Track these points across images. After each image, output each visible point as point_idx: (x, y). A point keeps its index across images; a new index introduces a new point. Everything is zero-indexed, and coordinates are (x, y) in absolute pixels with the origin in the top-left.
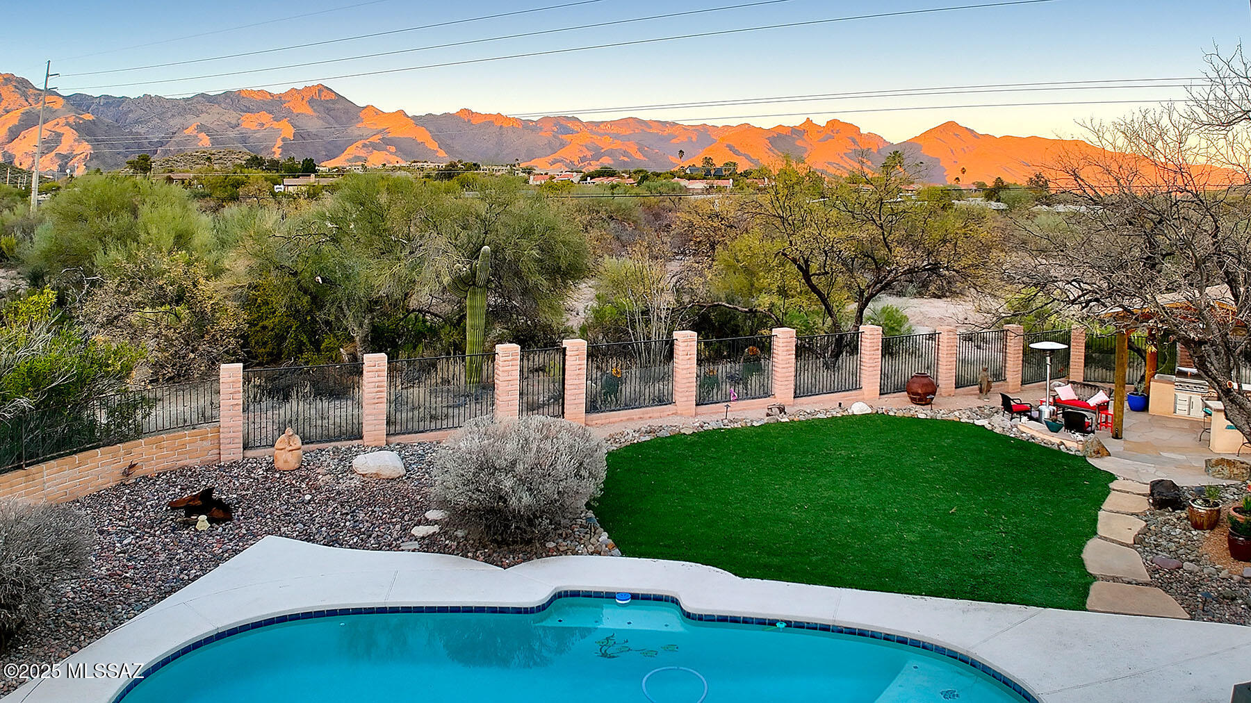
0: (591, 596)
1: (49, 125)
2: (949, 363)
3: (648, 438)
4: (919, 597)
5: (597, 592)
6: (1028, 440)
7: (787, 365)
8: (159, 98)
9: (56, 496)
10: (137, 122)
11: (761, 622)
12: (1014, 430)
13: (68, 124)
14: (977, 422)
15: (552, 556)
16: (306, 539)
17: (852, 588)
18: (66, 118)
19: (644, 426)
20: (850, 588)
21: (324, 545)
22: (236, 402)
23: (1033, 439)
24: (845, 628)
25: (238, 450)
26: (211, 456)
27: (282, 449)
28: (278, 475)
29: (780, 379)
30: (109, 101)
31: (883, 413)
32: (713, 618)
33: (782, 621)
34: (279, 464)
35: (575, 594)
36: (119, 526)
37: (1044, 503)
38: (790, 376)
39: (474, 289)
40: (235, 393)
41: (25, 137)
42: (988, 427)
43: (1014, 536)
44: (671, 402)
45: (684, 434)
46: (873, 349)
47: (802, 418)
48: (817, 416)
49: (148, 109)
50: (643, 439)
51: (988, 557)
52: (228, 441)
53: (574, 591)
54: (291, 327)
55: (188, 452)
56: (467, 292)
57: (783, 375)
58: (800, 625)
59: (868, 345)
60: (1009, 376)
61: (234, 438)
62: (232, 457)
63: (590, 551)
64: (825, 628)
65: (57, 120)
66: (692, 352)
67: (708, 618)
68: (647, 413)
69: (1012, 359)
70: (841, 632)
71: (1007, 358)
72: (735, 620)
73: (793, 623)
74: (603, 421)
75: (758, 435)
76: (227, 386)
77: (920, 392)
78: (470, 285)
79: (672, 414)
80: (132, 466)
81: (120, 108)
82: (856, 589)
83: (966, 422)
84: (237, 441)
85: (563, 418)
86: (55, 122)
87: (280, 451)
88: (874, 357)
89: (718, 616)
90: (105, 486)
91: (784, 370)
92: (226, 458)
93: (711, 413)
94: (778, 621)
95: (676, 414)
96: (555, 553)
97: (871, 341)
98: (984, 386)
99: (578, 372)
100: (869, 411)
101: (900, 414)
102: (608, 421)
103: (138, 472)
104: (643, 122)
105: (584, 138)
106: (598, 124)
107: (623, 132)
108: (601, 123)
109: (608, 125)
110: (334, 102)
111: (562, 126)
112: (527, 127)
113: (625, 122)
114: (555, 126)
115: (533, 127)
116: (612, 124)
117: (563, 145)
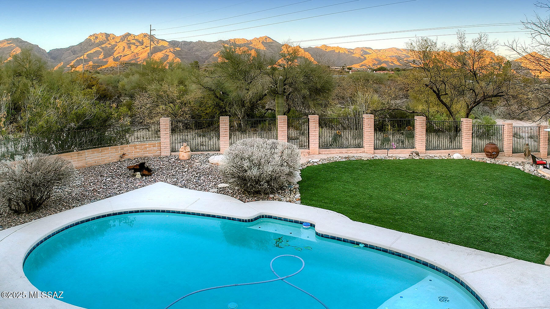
0: (277, 219)
1: (164, 52)
2: (508, 140)
3: (344, 160)
4: (446, 243)
5: (280, 217)
6: (541, 177)
7: (422, 134)
8: (204, 42)
9: (91, 163)
10: (197, 50)
11: (353, 242)
12: (535, 172)
13: (170, 51)
14: (516, 167)
15: (270, 200)
16: (174, 184)
17: (410, 233)
18: (169, 49)
19: (346, 155)
20: (408, 233)
21: (179, 187)
22: (166, 132)
23: (544, 177)
24: (395, 252)
25: (168, 152)
26: (157, 153)
27: (182, 151)
28: (179, 161)
29: (418, 140)
30: (185, 43)
31: (469, 159)
32: (328, 237)
33: (363, 243)
34: (181, 157)
35: (270, 217)
36: (109, 174)
37: (539, 206)
38: (423, 139)
39: (278, 95)
40: (166, 129)
41: (154, 56)
42: (522, 169)
43: (516, 220)
44: (362, 147)
45: (363, 160)
46: (467, 129)
47: (426, 158)
48: (435, 158)
49: (200, 46)
50: (342, 160)
51: (496, 228)
52: (164, 148)
53: (270, 216)
54: (216, 113)
55: (147, 151)
56: (275, 96)
57: (419, 138)
58: (372, 247)
59: (465, 127)
60: (541, 150)
61: (166, 147)
62: (166, 154)
63: (287, 200)
64: (385, 251)
65: (166, 50)
66: (371, 124)
67: (326, 236)
68: (350, 151)
69: (542, 142)
70: (393, 254)
71: (540, 141)
72: (339, 239)
73: (369, 245)
74: (328, 152)
75: (401, 163)
76: (163, 126)
77: (490, 151)
78: (276, 94)
79: (362, 152)
80: (124, 154)
81: (190, 46)
82: (412, 234)
83: (511, 167)
84: (167, 148)
85: (309, 149)
86: (165, 51)
87: (181, 152)
88: (468, 133)
89: (331, 236)
90: (113, 161)
91: (420, 136)
92: (163, 154)
93: (382, 153)
94: (361, 243)
95: (364, 152)
96: (271, 199)
97: (466, 126)
98: (527, 153)
99: (315, 129)
100: (462, 158)
101: (478, 160)
102: (330, 152)
103: (126, 157)
104: (399, 49)
105: (374, 56)
106: (379, 50)
107: (391, 54)
108: (381, 50)
109: (384, 51)
110: (272, 43)
111: (364, 51)
112: (350, 52)
113: (391, 49)
114: (362, 51)
115: (353, 52)
116: (385, 50)
117: (365, 59)
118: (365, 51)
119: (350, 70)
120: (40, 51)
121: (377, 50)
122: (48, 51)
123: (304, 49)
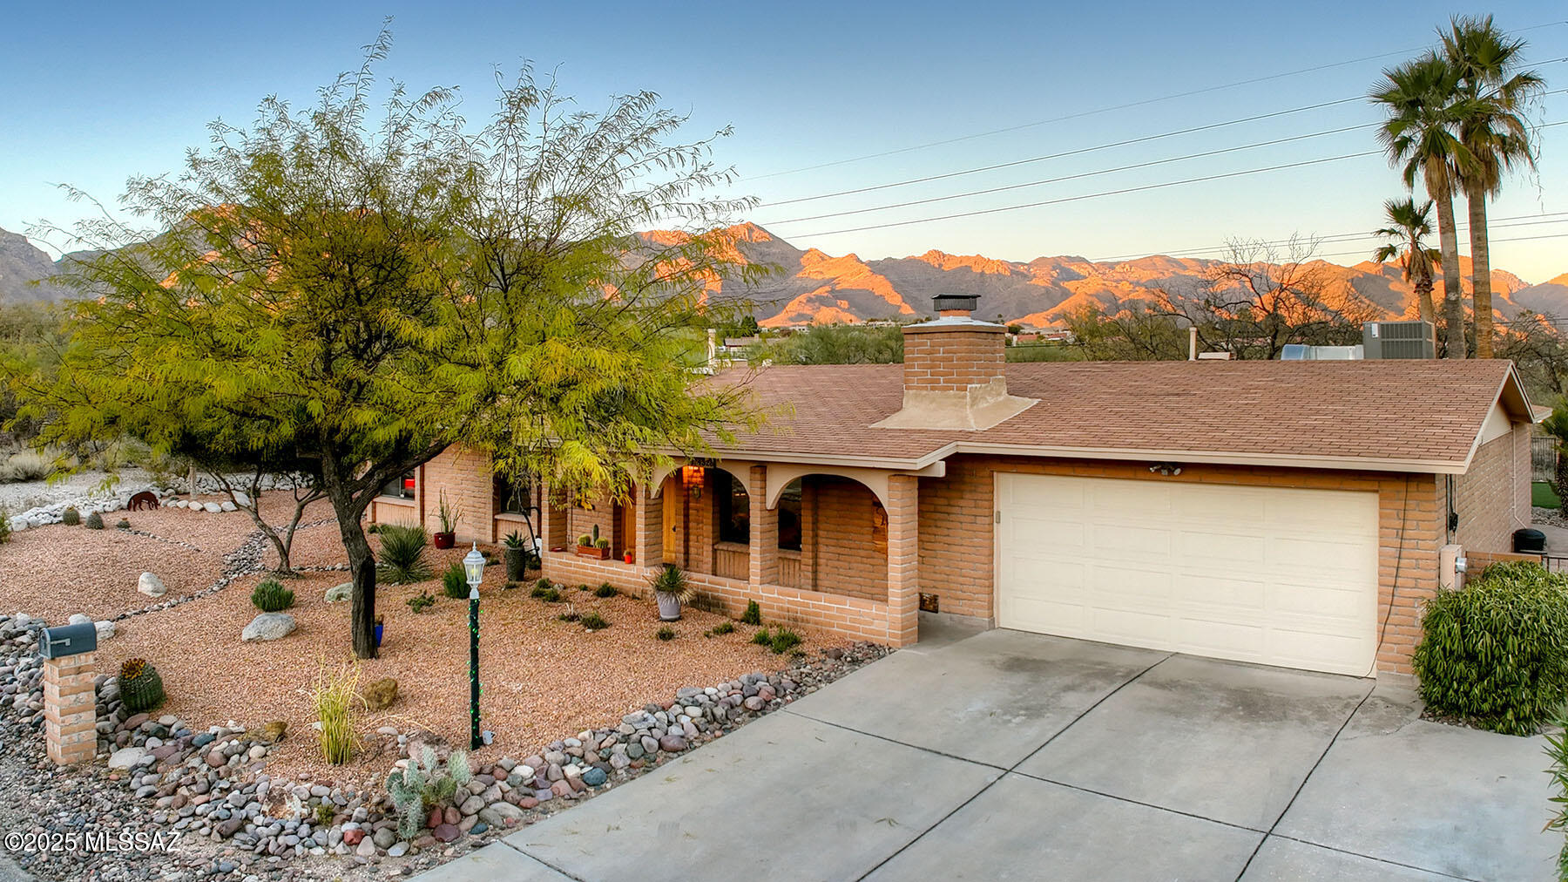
104: (1175, 261)
105: (1094, 285)
106: (1112, 266)
107: (1147, 275)
108: (1118, 263)
109: (1127, 266)
110: (769, 245)
111: (1063, 270)
112: (1017, 272)
113: (1150, 262)
114: (1054, 269)
115: (1025, 272)
116: (1132, 264)
117: (1066, 294)
118: (1065, 269)
119: (1016, 333)
120: (32, 256)
121: (1104, 264)
122: (56, 257)
123: (870, 264)
